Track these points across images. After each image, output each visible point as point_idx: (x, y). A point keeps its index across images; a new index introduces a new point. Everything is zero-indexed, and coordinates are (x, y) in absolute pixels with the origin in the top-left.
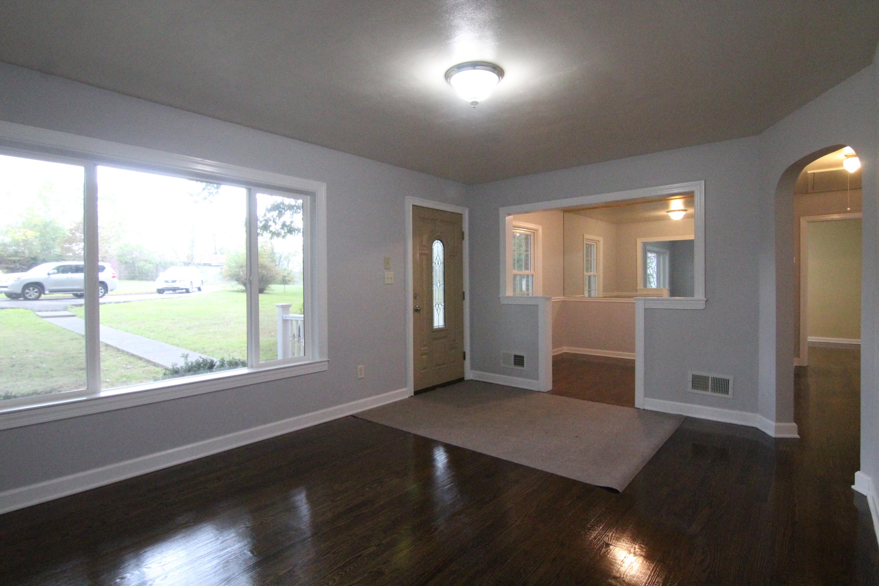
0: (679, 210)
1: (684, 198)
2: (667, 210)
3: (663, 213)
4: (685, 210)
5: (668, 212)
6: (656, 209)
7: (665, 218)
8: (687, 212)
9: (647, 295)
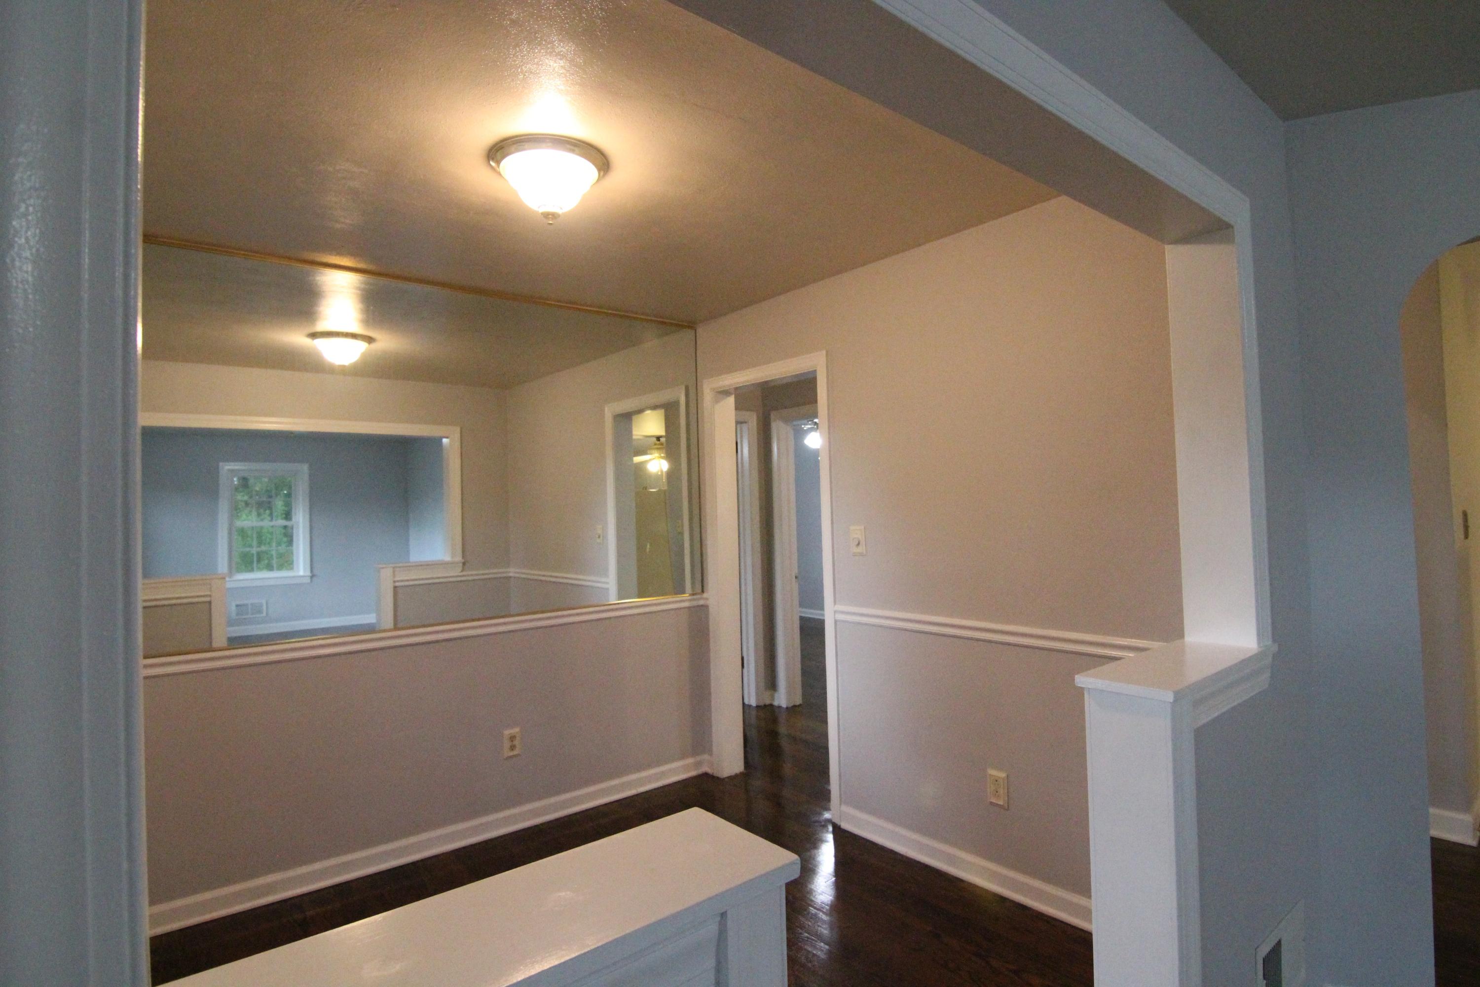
0: (354, 336)
2: (311, 331)
3: (297, 336)
4: (370, 340)
5: (314, 335)
7: (301, 356)
8: (374, 346)
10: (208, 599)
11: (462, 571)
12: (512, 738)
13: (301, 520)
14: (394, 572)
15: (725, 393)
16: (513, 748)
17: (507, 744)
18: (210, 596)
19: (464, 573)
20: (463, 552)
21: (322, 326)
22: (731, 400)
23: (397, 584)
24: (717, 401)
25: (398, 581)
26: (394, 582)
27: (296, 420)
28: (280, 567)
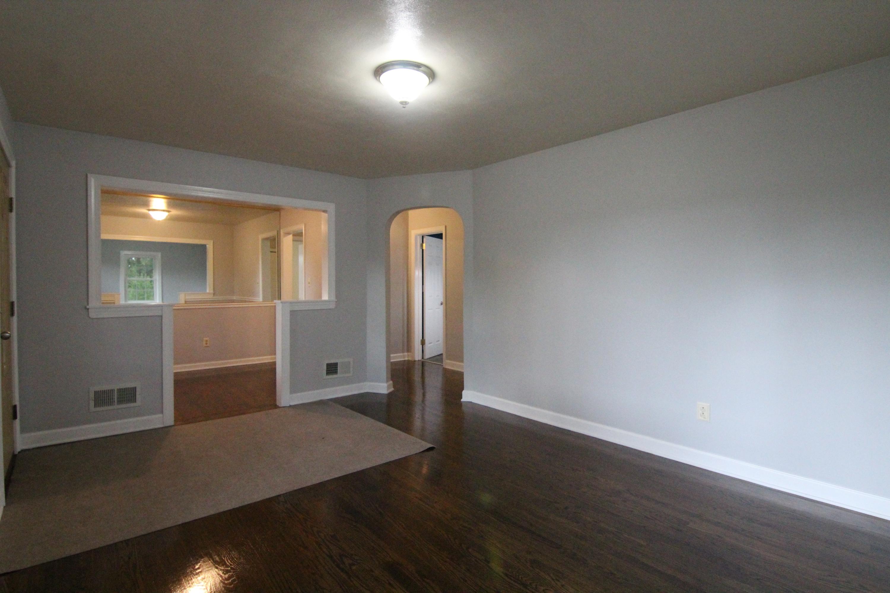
0: (164, 211)
1: (169, 199)
2: (148, 209)
3: (143, 210)
4: (169, 211)
5: (149, 210)
6: (136, 204)
7: (145, 217)
8: (171, 213)
9: (105, 302)
10: (113, 302)
11: (213, 296)
12: (207, 341)
13: (157, 277)
14: (185, 296)
15: (289, 234)
16: (207, 344)
17: (204, 343)
18: (114, 300)
19: (214, 297)
20: (214, 289)
21: (151, 208)
22: (291, 236)
23: (187, 300)
24: (285, 236)
25: (187, 299)
26: (185, 299)
27: (146, 237)
28: (148, 298)
